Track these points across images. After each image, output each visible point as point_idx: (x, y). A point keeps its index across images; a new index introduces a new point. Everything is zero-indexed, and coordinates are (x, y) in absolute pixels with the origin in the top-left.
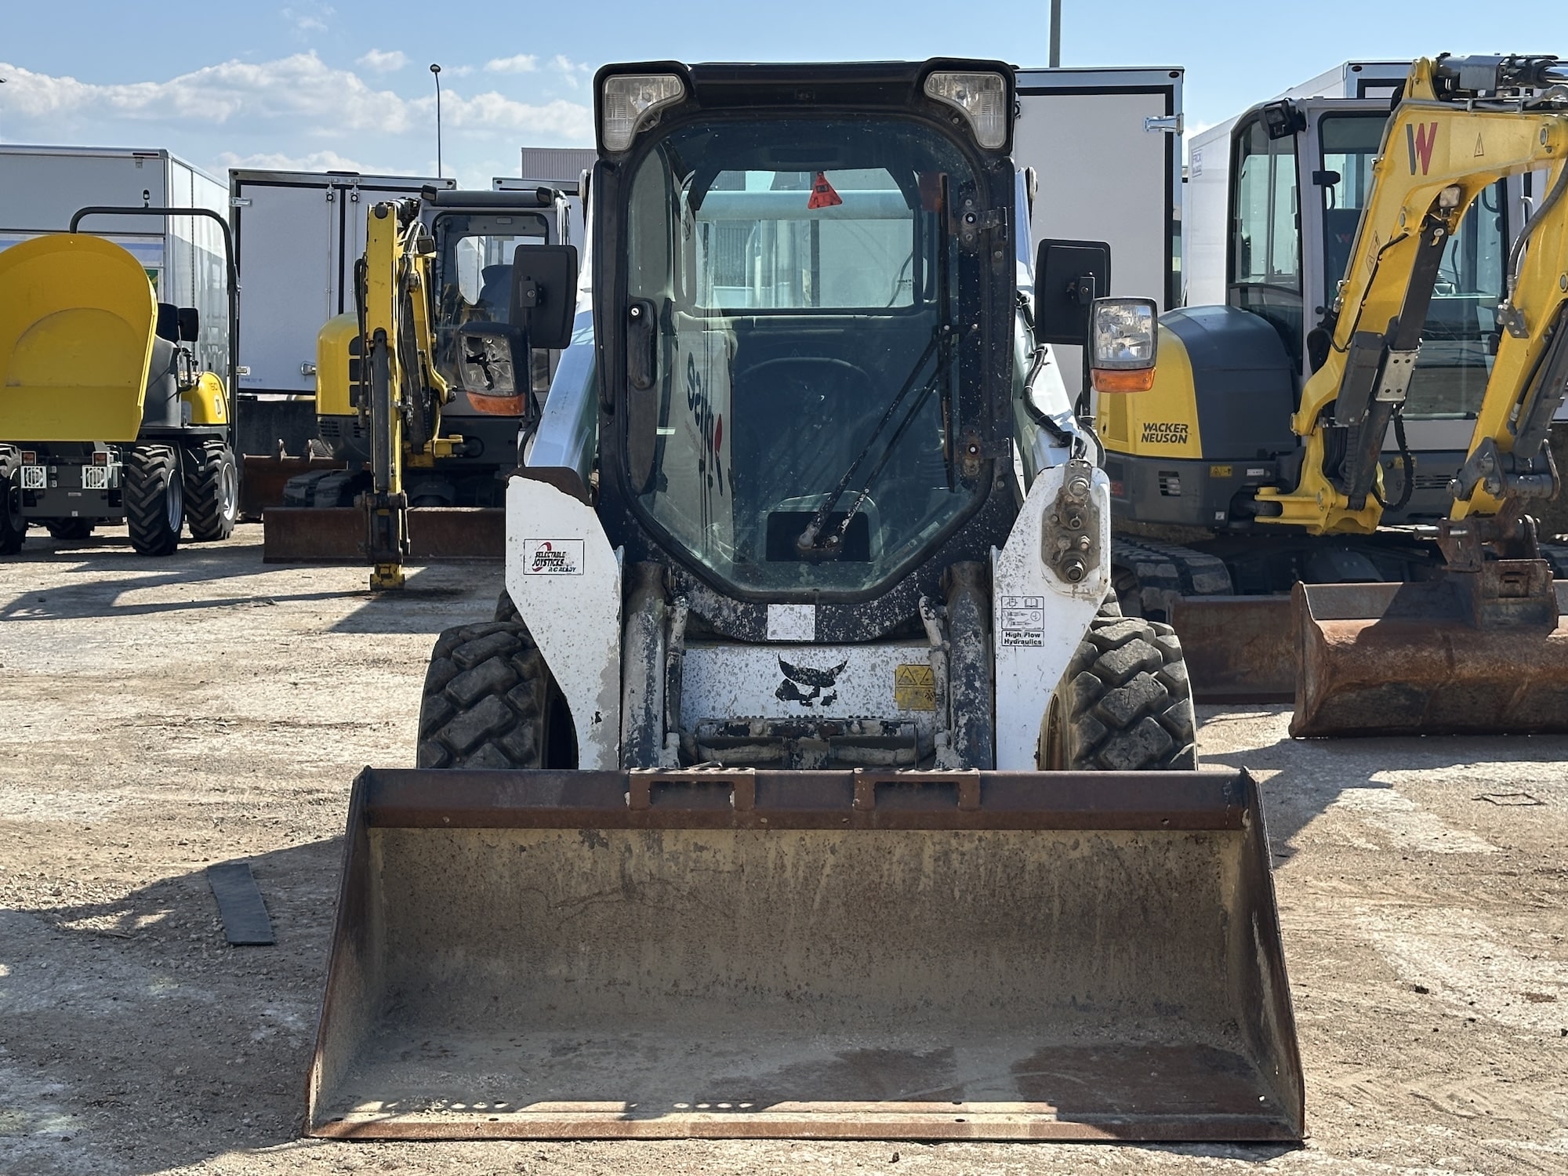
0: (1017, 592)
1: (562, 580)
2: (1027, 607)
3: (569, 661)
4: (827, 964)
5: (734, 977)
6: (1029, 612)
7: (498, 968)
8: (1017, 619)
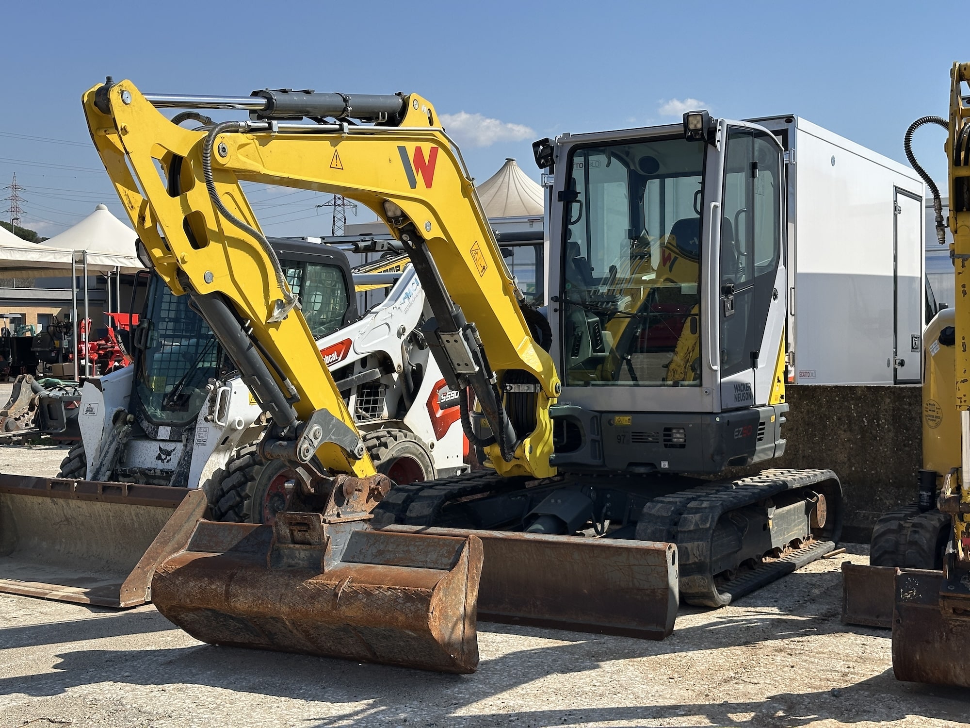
0: (202, 426)
1: (92, 417)
2: (204, 431)
3: (89, 445)
4: (120, 552)
5: (97, 554)
6: (204, 433)
7: (44, 545)
8: (201, 435)
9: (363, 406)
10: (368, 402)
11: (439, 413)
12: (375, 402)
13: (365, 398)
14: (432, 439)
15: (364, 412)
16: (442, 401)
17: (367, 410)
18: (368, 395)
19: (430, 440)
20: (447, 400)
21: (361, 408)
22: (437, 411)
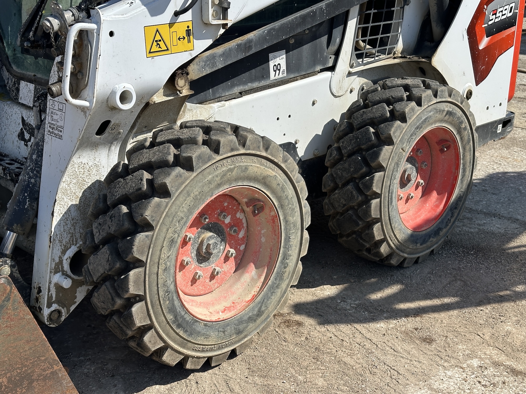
0: (55, 99)
2: (59, 109)
6: (59, 113)
8: (54, 117)
9: (368, 38)
10: (375, 31)
11: (484, 43)
12: (387, 29)
13: (371, 25)
14: (470, 84)
15: (368, 47)
16: (490, 23)
17: (372, 43)
18: (377, 18)
19: (467, 85)
20: (497, 20)
21: (364, 41)
22: (481, 39)
